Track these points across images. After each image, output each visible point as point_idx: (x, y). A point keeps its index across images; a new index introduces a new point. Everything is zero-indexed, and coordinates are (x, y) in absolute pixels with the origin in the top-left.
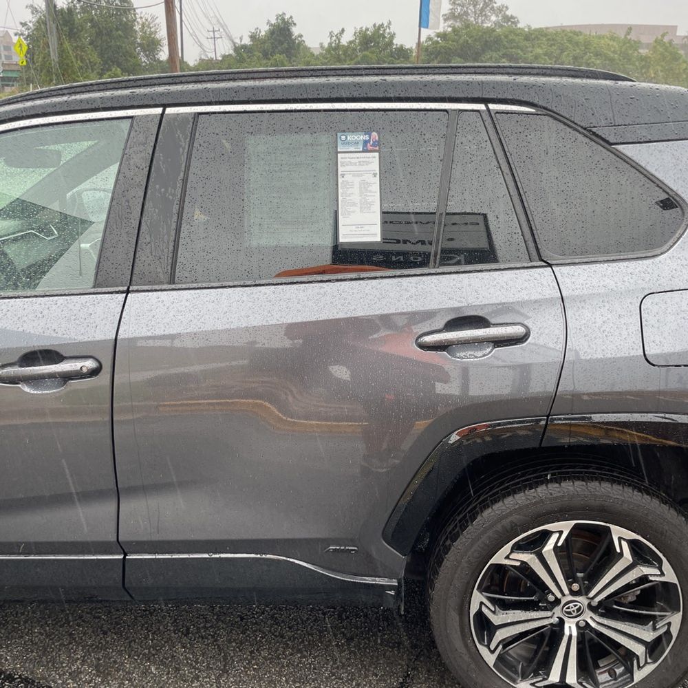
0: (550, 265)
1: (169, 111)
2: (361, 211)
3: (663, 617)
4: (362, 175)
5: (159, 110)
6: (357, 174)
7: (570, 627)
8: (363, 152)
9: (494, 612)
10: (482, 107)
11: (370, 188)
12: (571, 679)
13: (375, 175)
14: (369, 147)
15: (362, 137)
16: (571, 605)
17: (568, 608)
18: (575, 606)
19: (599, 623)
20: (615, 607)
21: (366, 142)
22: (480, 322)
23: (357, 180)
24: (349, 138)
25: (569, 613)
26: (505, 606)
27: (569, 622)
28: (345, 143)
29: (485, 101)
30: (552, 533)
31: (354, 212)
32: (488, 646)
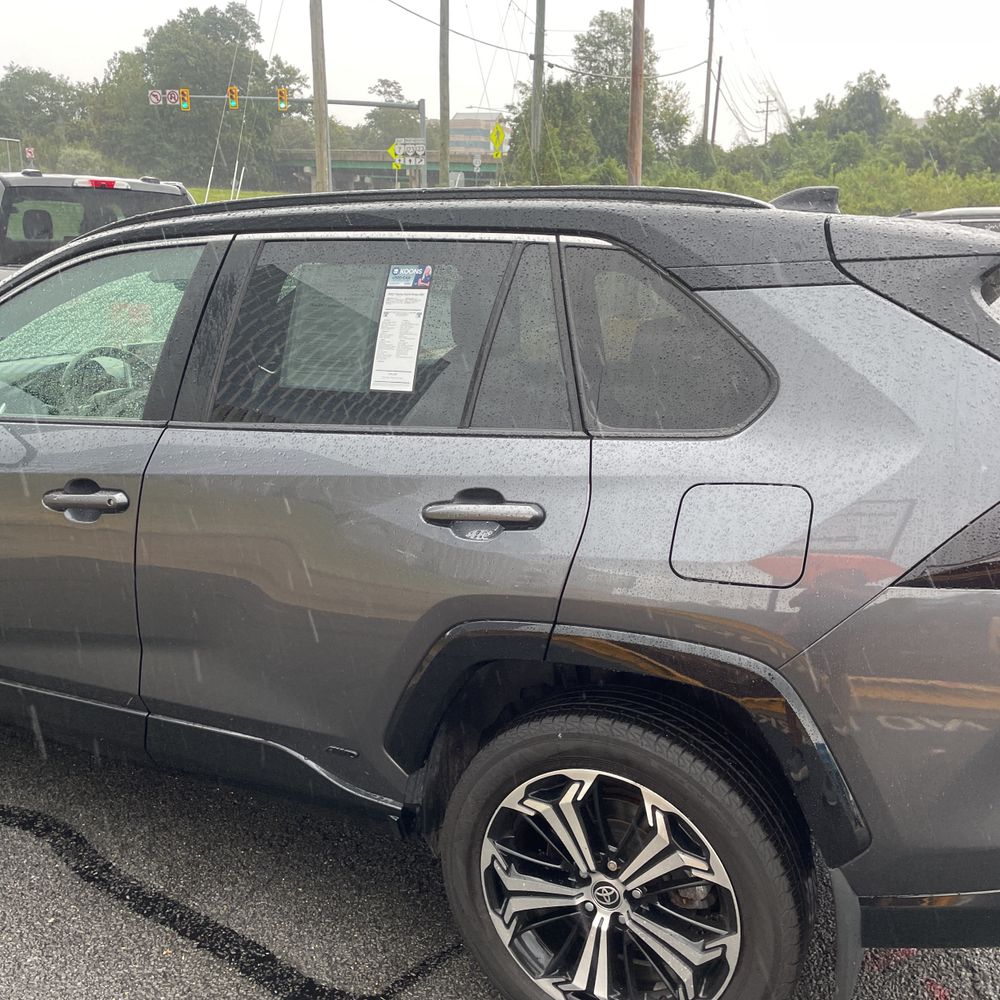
0: (591, 437)
1: (239, 237)
2: (397, 356)
3: (716, 936)
4: (405, 314)
5: (230, 237)
6: (402, 313)
7: (602, 919)
8: (413, 287)
9: (507, 872)
10: (552, 239)
11: (411, 330)
12: (601, 990)
13: (419, 315)
14: (420, 283)
15: (415, 271)
16: (604, 888)
17: (600, 891)
18: (609, 890)
19: (634, 922)
20: (659, 905)
21: (418, 277)
22: (494, 497)
23: (399, 320)
24: (402, 271)
25: (601, 898)
26: (527, 869)
27: (601, 912)
28: (398, 277)
29: (557, 232)
30: (573, 782)
31: (390, 356)
32: (502, 916)
